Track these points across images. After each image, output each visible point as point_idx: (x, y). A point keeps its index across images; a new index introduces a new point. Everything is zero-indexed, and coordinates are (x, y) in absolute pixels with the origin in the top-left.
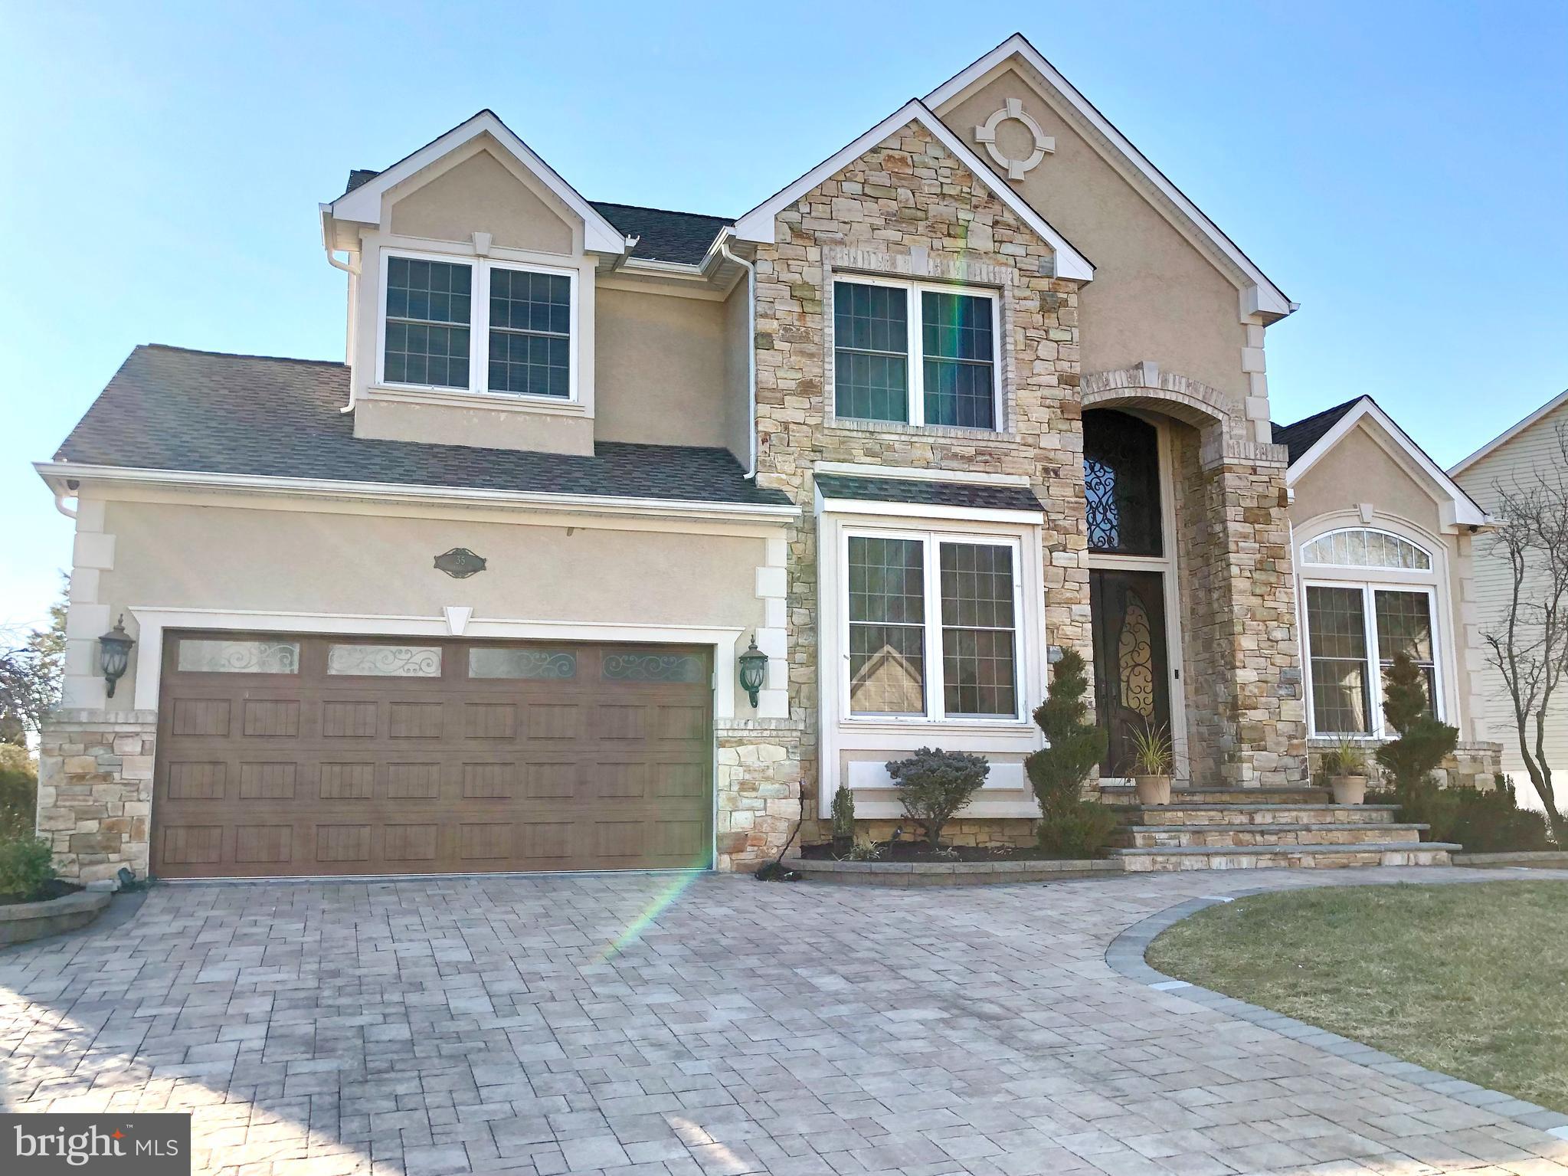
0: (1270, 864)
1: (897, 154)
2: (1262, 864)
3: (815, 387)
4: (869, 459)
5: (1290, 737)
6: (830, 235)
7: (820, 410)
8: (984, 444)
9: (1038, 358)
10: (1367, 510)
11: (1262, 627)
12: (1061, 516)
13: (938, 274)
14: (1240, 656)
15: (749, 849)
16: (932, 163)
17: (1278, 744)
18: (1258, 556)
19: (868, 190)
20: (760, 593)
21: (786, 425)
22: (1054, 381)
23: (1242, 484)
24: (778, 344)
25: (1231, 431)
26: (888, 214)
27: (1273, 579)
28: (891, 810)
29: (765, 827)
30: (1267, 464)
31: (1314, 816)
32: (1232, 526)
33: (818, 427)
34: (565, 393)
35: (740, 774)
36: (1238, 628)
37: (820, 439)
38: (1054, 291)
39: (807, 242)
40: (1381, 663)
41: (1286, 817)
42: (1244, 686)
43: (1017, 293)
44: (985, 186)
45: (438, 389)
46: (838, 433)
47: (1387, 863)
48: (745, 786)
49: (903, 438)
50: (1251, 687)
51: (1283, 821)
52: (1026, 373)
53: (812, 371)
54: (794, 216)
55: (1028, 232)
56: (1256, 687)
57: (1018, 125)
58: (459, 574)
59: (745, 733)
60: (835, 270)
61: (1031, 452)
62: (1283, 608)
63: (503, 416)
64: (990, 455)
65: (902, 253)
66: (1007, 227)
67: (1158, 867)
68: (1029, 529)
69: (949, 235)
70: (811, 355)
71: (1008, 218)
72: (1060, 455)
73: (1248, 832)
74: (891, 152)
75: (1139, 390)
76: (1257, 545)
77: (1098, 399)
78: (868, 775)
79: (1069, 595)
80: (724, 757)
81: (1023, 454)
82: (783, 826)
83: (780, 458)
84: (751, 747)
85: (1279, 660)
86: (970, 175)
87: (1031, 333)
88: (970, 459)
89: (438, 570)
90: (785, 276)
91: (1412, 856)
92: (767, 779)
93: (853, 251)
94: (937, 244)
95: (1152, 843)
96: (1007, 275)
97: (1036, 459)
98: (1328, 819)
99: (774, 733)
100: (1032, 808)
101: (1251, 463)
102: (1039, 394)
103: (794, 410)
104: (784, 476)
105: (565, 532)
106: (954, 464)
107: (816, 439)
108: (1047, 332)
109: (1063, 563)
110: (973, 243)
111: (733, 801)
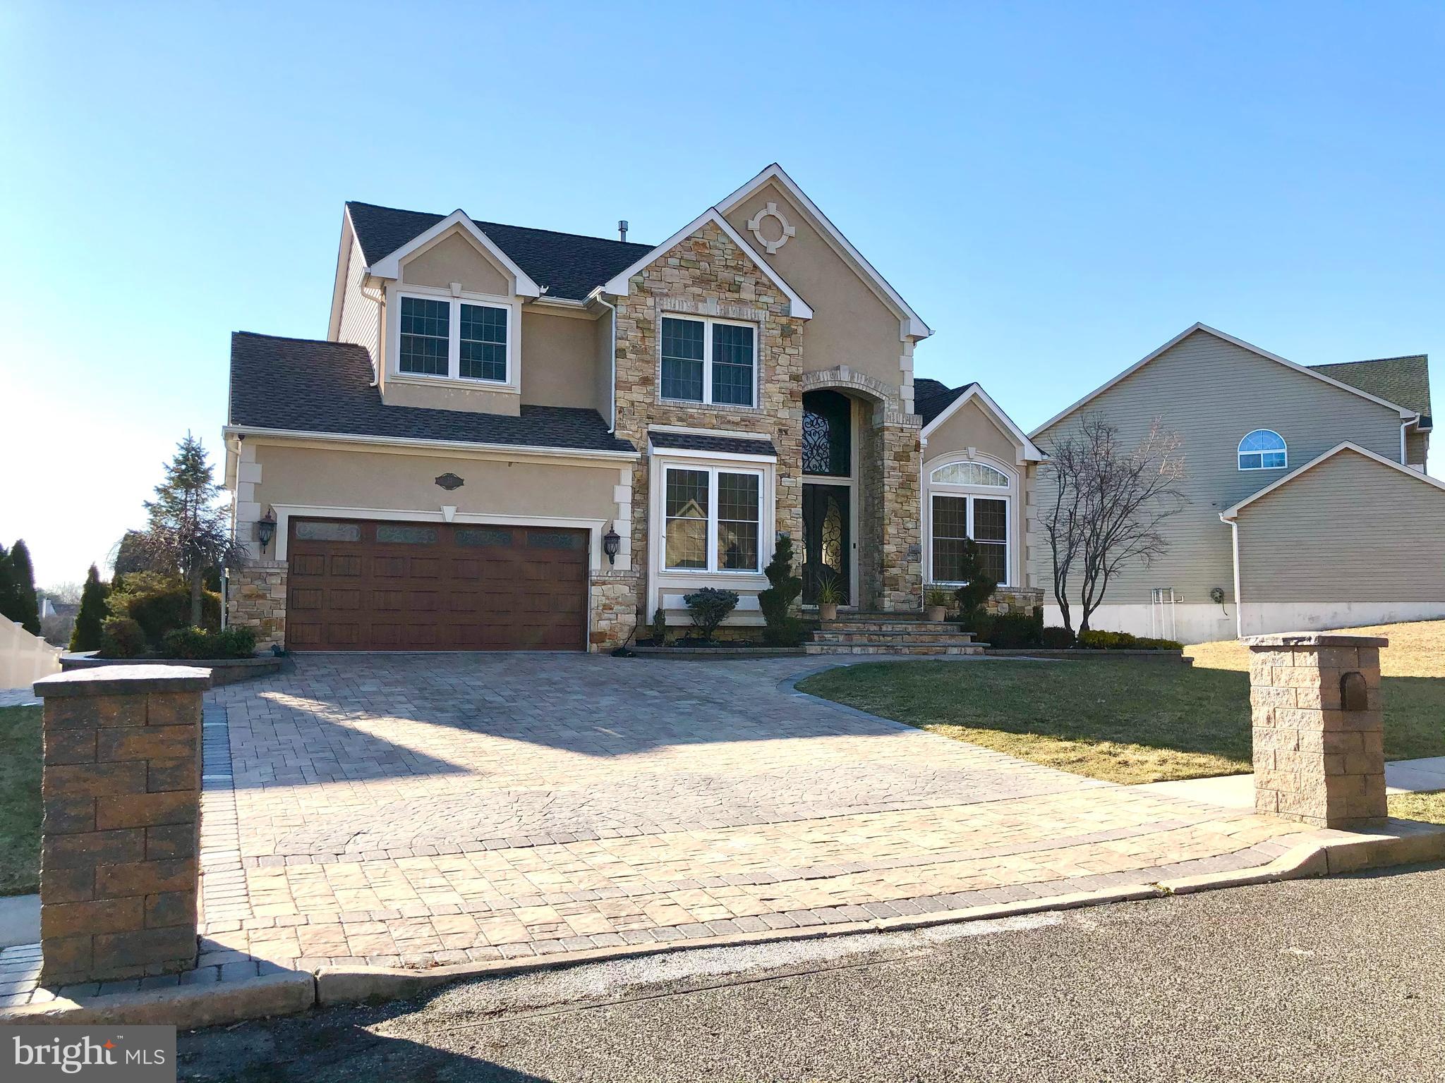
0: (885, 651)
1: (701, 241)
2: (880, 652)
3: (650, 380)
4: (680, 423)
5: (913, 584)
6: (660, 290)
7: (652, 394)
8: (746, 415)
9: (778, 364)
10: (972, 450)
11: (900, 521)
12: (787, 458)
13: (722, 314)
14: (887, 537)
15: (608, 640)
16: (721, 246)
17: (906, 587)
18: (901, 480)
19: (682, 264)
20: (616, 500)
21: (632, 403)
22: (787, 378)
23: (893, 438)
24: (629, 355)
25: (890, 406)
26: (694, 277)
27: (909, 493)
28: (686, 621)
29: (617, 630)
30: (910, 426)
31: (915, 627)
32: (888, 463)
33: (651, 404)
34: (503, 378)
35: (604, 601)
36: (887, 521)
37: (652, 412)
38: (789, 324)
39: (646, 295)
41: (899, 628)
42: (888, 555)
43: (768, 326)
44: (751, 261)
45: (431, 376)
46: (662, 407)
47: (950, 652)
48: (607, 607)
49: (699, 411)
50: (892, 555)
51: (898, 629)
52: (771, 373)
53: (648, 371)
54: (640, 279)
55: (775, 289)
56: (895, 555)
57: (773, 219)
58: (449, 487)
59: (607, 578)
60: (662, 311)
61: (772, 420)
62: (913, 510)
63: (468, 392)
64: (749, 421)
65: (701, 301)
66: (764, 286)
67: (824, 652)
68: (769, 466)
69: (729, 291)
70: (648, 362)
71: (764, 280)
72: (789, 422)
73: (876, 635)
74: (697, 240)
75: (837, 382)
76: (901, 474)
77: (813, 388)
78: (673, 602)
79: (790, 502)
80: (594, 591)
81: (768, 421)
82: (626, 629)
83: (629, 422)
84: (609, 586)
85: (909, 540)
86: (743, 254)
87: (775, 349)
88: (737, 424)
89: (438, 486)
90: (634, 315)
91: (964, 649)
92: (618, 603)
93: (673, 300)
94: (722, 296)
95: (822, 639)
96: (762, 315)
97: (775, 423)
98: (923, 629)
99: (623, 578)
100: (761, 621)
101: (900, 426)
102: (778, 386)
103: (638, 394)
104: (631, 433)
105: (508, 465)
106: (729, 427)
107: (650, 412)
108: (784, 349)
109: (787, 484)
110: (745, 295)
111: (599, 615)
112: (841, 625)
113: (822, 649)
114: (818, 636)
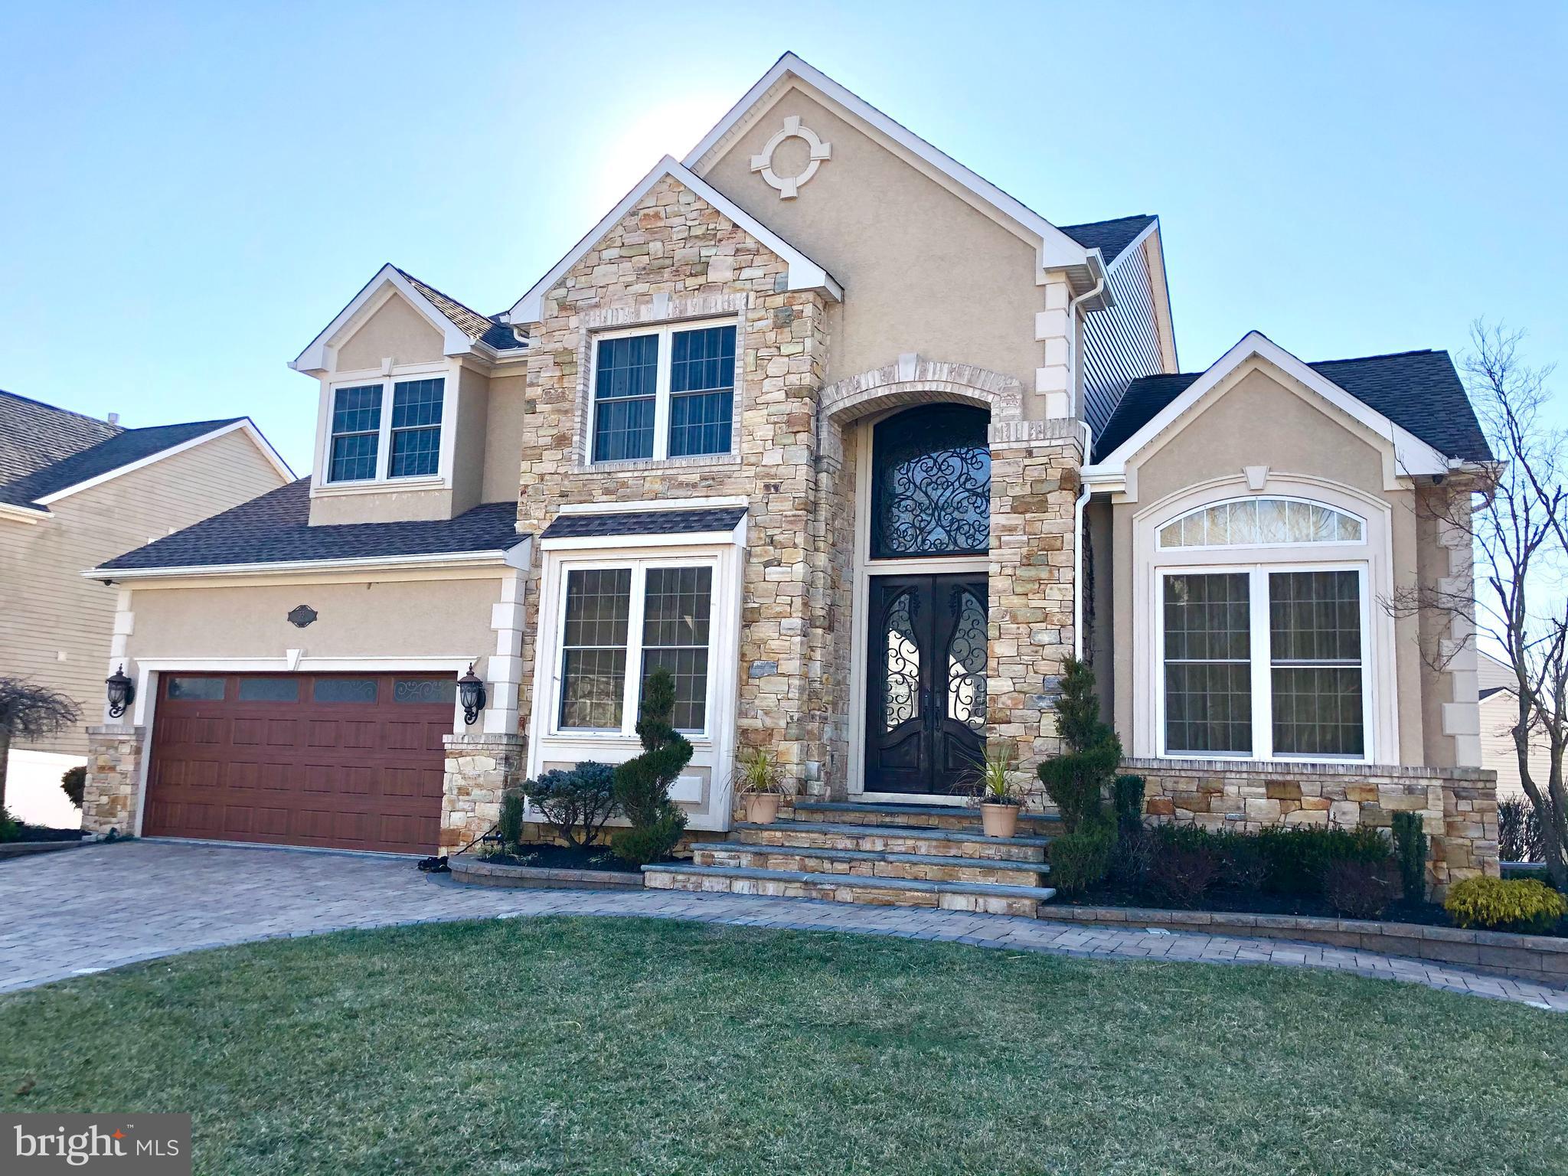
1: (651, 211)
2: (790, 893)
3: (567, 439)
4: (605, 498)
5: (1050, 756)
6: (589, 301)
8: (707, 469)
9: (767, 376)
10: (1257, 474)
11: (1024, 629)
12: (777, 531)
13: (677, 315)
15: (461, 843)
16: (682, 210)
17: (1033, 763)
18: (1025, 550)
19: (623, 252)
20: (493, 625)
21: (542, 477)
22: (782, 396)
23: (1010, 470)
24: (539, 408)
26: (639, 269)
27: (1044, 575)
29: (473, 826)
30: (1046, 443)
31: (936, 847)
32: (996, 520)
33: (572, 475)
34: (435, 471)
35: (462, 782)
36: (993, 633)
37: (567, 486)
38: (788, 305)
39: (569, 313)
40: (1272, 664)
41: (901, 846)
42: (995, 698)
43: (751, 315)
44: (729, 220)
46: (581, 477)
47: (946, 907)
48: (463, 791)
49: (636, 474)
50: (1004, 698)
52: (754, 394)
53: (566, 425)
54: (562, 292)
55: (767, 252)
56: (1009, 698)
57: (797, 141)
58: (302, 625)
59: (464, 747)
60: (597, 331)
61: (751, 471)
62: (1053, 607)
63: (395, 495)
64: (713, 479)
65: (647, 302)
66: (746, 253)
67: (678, 885)
68: (731, 548)
69: (691, 275)
70: (566, 412)
71: (750, 244)
72: (782, 470)
73: (817, 857)
74: (646, 211)
75: (894, 386)
76: (1025, 538)
79: (778, 609)
80: (449, 764)
81: (744, 474)
82: (486, 825)
83: (534, 506)
84: (468, 758)
85: (1045, 667)
86: (717, 213)
87: (762, 353)
88: (694, 486)
89: (290, 623)
90: (550, 347)
91: (981, 901)
92: (479, 786)
93: (604, 312)
94: (680, 286)
95: (704, 861)
96: (738, 301)
97: (756, 476)
98: (953, 852)
99: (485, 747)
101: (1024, 445)
102: (765, 412)
103: (549, 464)
104: (535, 522)
105: (366, 586)
106: (681, 492)
107: (564, 486)
108: (779, 348)
109: (775, 577)
110: (713, 276)
111: (452, 802)
112: (779, 834)
113: (674, 880)
114: (703, 856)
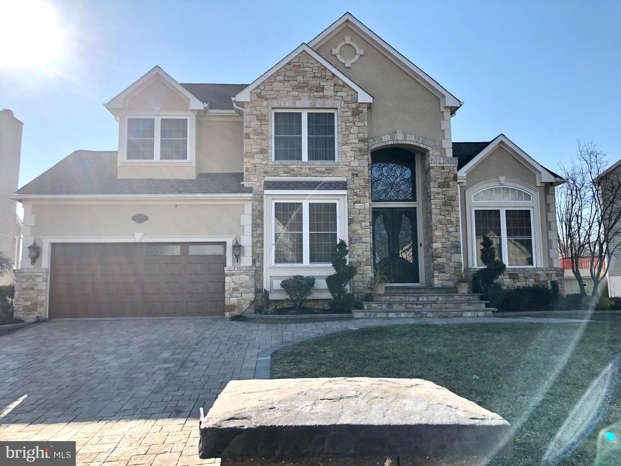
0: (414, 316)
1: (297, 64)
2: (410, 316)
3: (266, 150)
4: (285, 175)
5: (455, 268)
6: (272, 96)
7: (267, 158)
8: (329, 166)
9: (351, 133)
10: (502, 179)
11: (444, 227)
12: (358, 191)
13: (312, 106)
14: (434, 238)
15: (236, 310)
16: (311, 66)
17: (450, 270)
18: (443, 200)
19: (286, 79)
20: (242, 224)
21: (255, 165)
22: (357, 141)
23: (437, 173)
24: (252, 137)
25: (433, 155)
26: (293, 86)
27: (450, 209)
28: (283, 296)
29: (242, 303)
30: (449, 165)
31: (445, 298)
32: (433, 190)
33: (266, 165)
34: (186, 158)
35: (233, 285)
36: (434, 228)
37: (267, 169)
38: (358, 108)
39: (262, 100)
40: (507, 238)
41: (433, 298)
42: (436, 250)
43: (342, 110)
44: (331, 72)
45: (144, 161)
46: (274, 166)
47: (464, 316)
48: (235, 289)
49: (298, 166)
50: (439, 250)
51: (431, 300)
52: (346, 139)
53: (264, 145)
54: (258, 91)
55: (347, 86)
56: (441, 249)
57: (350, 46)
58: (140, 222)
59: (235, 272)
60: (273, 108)
61: (347, 168)
62: (454, 220)
63: (165, 168)
64: (331, 170)
65: (298, 100)
66: (339, 86)
67: (367, 316)
68: (343, 197)
69: (317, 91)
70: (264, 139)
71: (340, 82)
72: (358, 168)
73: (410, 304)
74: (295, 64)
75: (395, 141)
76: (443, 196)
77: (378, 146)
78: (277, 284)
79: (361, 219)
80: (227, 279)
81: (344, 169)
82: (248, 302)
83: (252, 176)
84: (237, 276)
85: (451, 239)
86: (325, 68)
87: (348, 124)
88: (323, 172)
89: (133, 221)
90: (255, 112)
91: (476, 313)
92: (242, 287)
93: (279, 102)
94: (312, 95)
95: (370, 308)
96: (338, 104)
97: (349, 170)
98: (451, 299)
99: (245, 271)
101: (442, 165)
102: (351, 146)
103: (257, 160)
104: (254, 183)
105: (174, 206)
106: (317, 174)
107: (266, 169)
108: (354, 123)
109: (358, 207)
110: (326, 93)
111: (229, 294)
112: (388, 297)
113: (366, 314)
114: (368, 306)
